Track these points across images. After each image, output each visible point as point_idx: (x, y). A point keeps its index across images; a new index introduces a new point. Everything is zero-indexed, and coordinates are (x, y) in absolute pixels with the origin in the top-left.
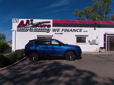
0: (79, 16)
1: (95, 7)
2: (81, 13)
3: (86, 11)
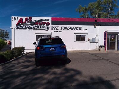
0: (82, 12)
1: (100, 3)
2: (86, 10)
3: (90, 8)
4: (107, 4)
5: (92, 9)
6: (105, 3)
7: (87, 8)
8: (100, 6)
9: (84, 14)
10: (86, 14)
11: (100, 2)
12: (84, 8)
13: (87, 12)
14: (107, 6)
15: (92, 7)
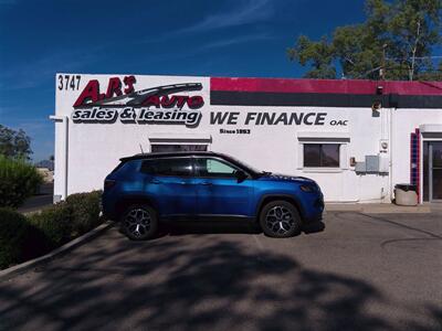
0: (312, 61)
1: (378, 28)
2: (322, 51)
3: (339, 43)
4: (404, 32)
5: (348, 48)
6: (397, 27)
7: (331, 46)
8: (379, 37)
9: (318, 67)
10: (326, 69)
12: (316, 47)
13: (329, 63)
14: (404, 36)
15: (349, 43)
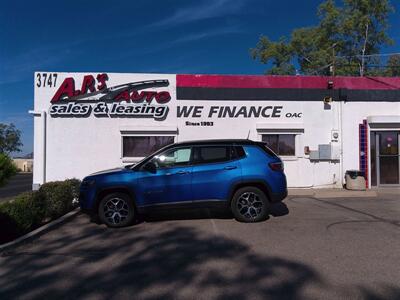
0: (273, 59)
2: (282, 51)
4: (355, 33)
5: (304, 48)
6: (347, 30)
7: (289, 46)
8: (331, 38)
9: (278, 65)
10: (286, 66)
11: (333, 25)
12: (276, 47)
13: (288, 61)
14: (354, 37)
15: (306, 44)
